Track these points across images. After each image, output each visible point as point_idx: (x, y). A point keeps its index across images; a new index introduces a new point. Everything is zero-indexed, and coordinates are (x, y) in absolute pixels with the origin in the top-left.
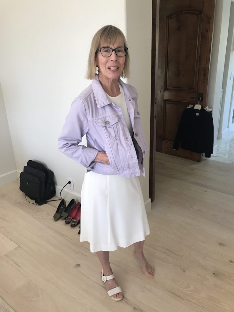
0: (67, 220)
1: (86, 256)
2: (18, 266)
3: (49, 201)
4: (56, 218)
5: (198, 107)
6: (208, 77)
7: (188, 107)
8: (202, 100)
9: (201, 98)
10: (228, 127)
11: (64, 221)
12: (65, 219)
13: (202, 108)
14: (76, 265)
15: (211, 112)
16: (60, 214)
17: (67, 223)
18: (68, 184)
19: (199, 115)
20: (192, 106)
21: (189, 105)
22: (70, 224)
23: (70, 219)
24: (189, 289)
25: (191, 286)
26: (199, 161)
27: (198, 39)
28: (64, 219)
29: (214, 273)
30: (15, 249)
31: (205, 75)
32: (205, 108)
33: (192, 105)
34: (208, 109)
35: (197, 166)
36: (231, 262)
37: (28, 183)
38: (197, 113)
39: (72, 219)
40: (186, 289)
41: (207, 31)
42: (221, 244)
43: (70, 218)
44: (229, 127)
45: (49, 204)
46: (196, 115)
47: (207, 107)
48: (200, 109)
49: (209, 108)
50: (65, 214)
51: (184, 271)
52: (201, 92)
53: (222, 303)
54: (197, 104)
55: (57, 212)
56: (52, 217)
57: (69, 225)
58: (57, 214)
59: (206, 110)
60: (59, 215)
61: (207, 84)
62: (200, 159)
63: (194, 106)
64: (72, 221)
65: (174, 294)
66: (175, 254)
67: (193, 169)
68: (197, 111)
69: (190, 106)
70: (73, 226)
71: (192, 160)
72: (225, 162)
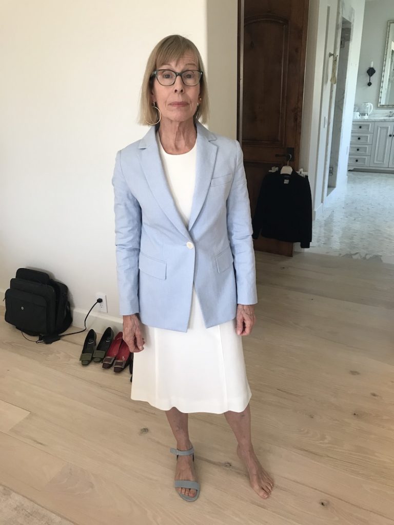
0: (106, 363)
1: (154, 414)
2: (41, 444)
3: (64, 335)
4: (85, 362)
5: (287, 170)
6: (301, 122)
7: (270, 171)
8: (293, 160)
9: (291, 156)
10: (322, 202)
11: (101, 365)
12: (101, 360)
13: (294, 172)
14: (142, 430)
15: (307, 177)
16: (91, 354)
17: (106, 367)
18: (98, 303)
19: (289, 182)
20: (277, 169)
21: (273, 168)
22: (113, 368)
23: (109, 360)
24: (326, 441)
25: (327, 437)
26: (290, 254)
27: (283, 61)
28: (99, 362)
29: (355, 414)
30: (27, 418)
31: (296, 120)
32: (298, 170)
33: (276, 167)
34: (302, 173)
35: (287, 262)
36: (374, 395)
37: (22, 308)
38: (285, 180)
39: (114, 360)
40: (321, 441)
41: (297, 50)
42: (354, 373)
43: (111, 359)
44: (324, 202)
45: (64, 340)
46: (285, 183)
47: (301, 170)
48: (290, 173)
49: (304, 171)
50: (99, 354)
51: (312, 417)
52: (290, 147)
53: (377, 454)
54: (285, 165)
55: (83, 352)
56: (77, 360)
57: (111, 371)
58: (84, 354)
59: (301, 175)
60: (88, 356)
61: (300, 133)
62: (292, 251)
63: (280, 169)
64: (114, 364)
65: (307, 451)
66: (291, 394)
67: (284, 268)
68: (285, 176)
69: (274, 170)
70: (118, 371)
71: (279, 254)
72: (328, 254)
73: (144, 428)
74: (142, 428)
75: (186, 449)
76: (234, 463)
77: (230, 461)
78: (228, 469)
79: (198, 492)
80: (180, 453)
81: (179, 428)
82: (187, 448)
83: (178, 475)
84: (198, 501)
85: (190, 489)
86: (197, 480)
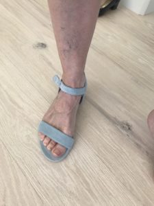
73: (44, 42)
74: (41, 42)
75: (73, 86)
76: (135, 128)
77: (131, 123)
78: (124, 132)
79: (68, 152)
80: (63, 88)
81: (70, 47)
82: (75, 85)
83: (50, 114)
84: (62, 165)
85: (56, 144)
86: (75, 134)
